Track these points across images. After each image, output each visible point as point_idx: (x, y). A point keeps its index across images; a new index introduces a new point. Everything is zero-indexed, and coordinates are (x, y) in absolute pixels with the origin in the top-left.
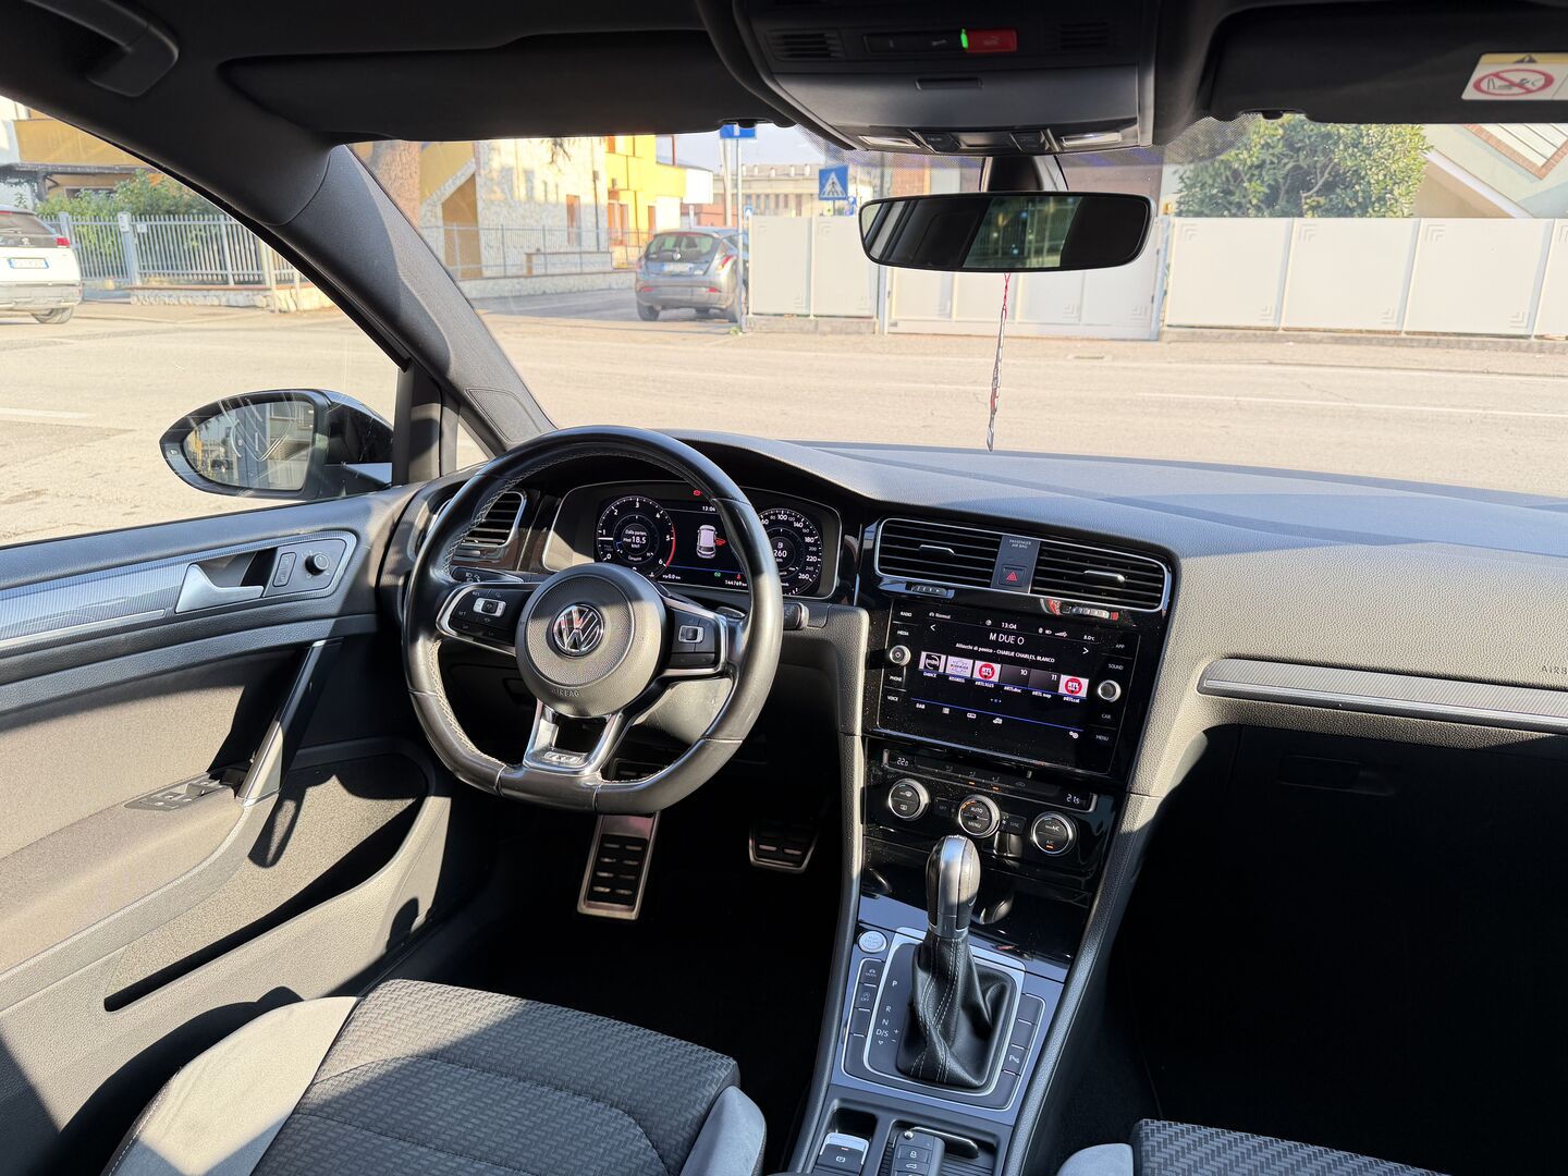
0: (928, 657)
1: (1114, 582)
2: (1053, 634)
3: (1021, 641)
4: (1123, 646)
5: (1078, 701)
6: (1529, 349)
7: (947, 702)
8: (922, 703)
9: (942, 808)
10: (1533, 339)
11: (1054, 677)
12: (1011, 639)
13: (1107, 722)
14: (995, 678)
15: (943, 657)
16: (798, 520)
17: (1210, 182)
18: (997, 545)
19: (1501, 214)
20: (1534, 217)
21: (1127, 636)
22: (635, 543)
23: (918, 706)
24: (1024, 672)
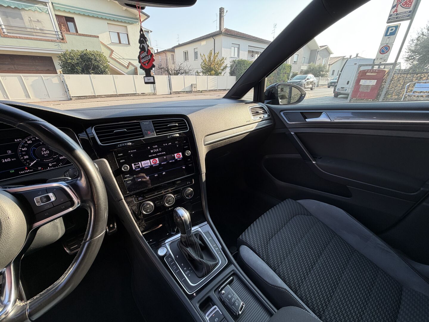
0: (135, 165)
1: (176, 126)
2: (168, 144)
3: (160, 149)
4: (185, 141)
5: (181, 159)
8: (140, 179)
9: (158, 204)
10: (137, 94)
11: (173, 155)
12: (157, 150)
13: (189, 161)
15: (140, 163)
18: (139, 125)
19: (123, 74)
21: (185, 138)
24: (165, 157)
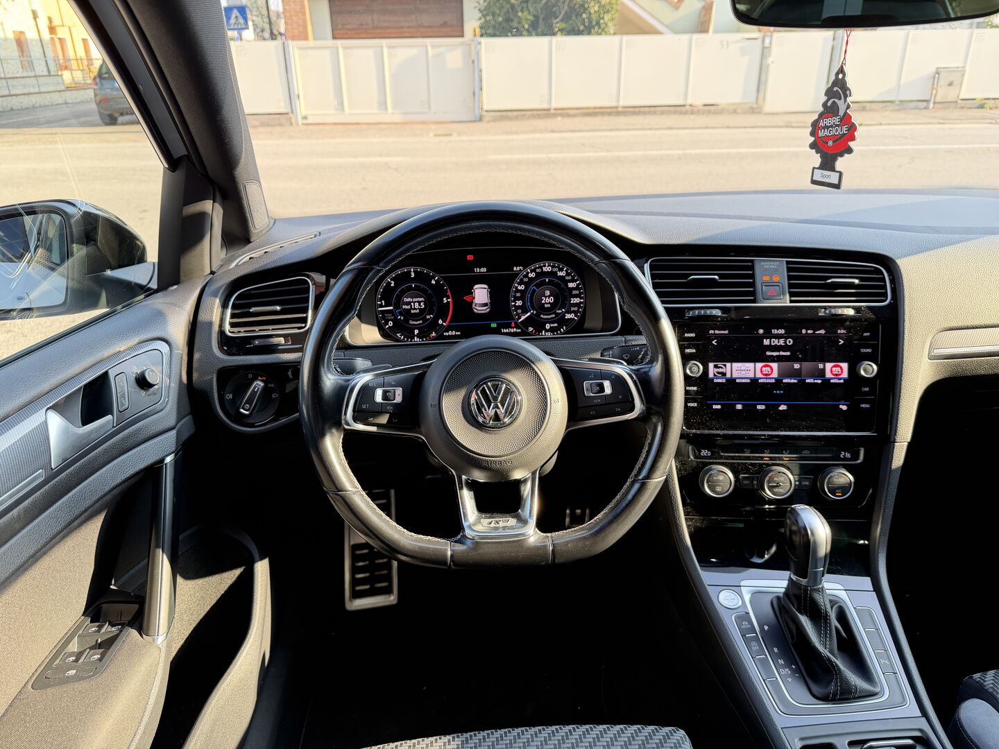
0: (716, 367)
1: (851, 286)
2: (814, 333)
3: (790, 342)
4: (868, 334)
5: (842, 381)
6: (686, 113)
7: (739, 400)
8: (718, 404)
9: (746, 482)
10: (687, 107)
11: (821, 366)
12: (782, 342)
13: (866, 393)
14: (775, 375)
15: (728, 365)
16: (561, 270)
17: (498, 12)
18: (752, 268)
19: (657, 32)
20: (676, 32)
21: (871, 326)
22: (415, 309)
23: (715, 407)
24: (797, 366)
